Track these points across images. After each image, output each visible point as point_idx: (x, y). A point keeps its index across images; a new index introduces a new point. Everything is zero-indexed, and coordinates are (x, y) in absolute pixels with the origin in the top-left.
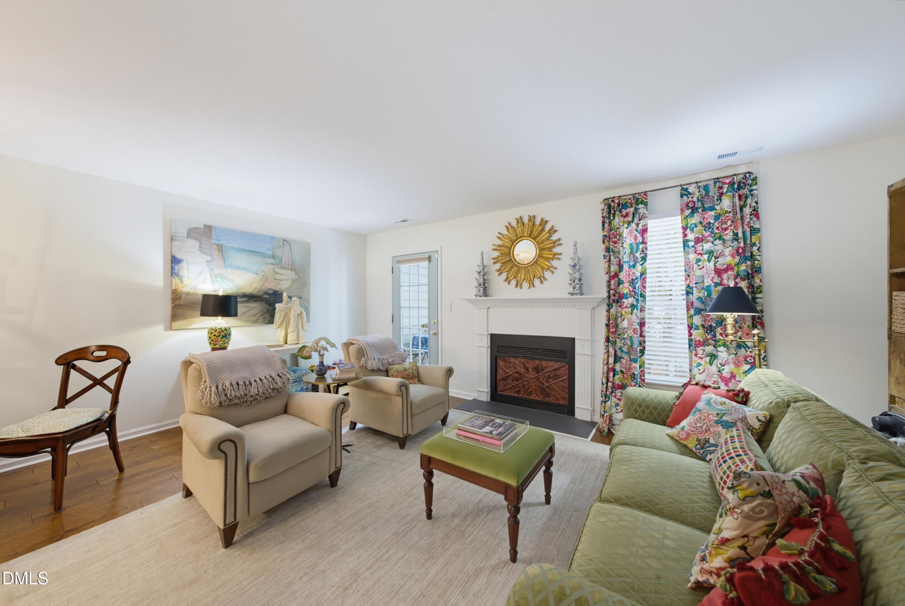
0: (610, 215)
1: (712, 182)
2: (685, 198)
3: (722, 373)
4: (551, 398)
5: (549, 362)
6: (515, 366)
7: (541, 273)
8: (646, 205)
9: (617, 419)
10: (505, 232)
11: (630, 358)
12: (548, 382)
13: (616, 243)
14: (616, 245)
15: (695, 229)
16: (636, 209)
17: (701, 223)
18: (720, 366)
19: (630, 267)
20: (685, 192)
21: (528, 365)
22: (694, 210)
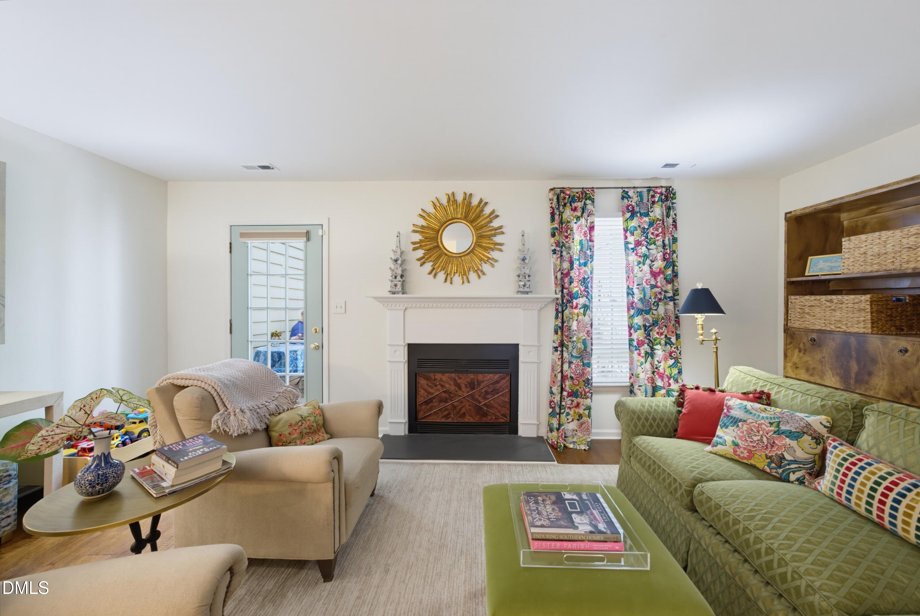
0: (559, 207)
1: (645, 190)
2: (626, 200)
3: (659, 370)
4: (489, 417)
5: (486, 375)
6: (443, 384)
7: (479, 265)
8: (593, 202)
9: (569, 430)
10: (431, 210)
11: (583, 362)
12: (485, 398)
13: (567, 237)
14: (567, 240)
15: (635, 232)
16: (585, 204)
17: (639, 226)
18: (657, 363)
19: (580, 265)
20: (625, 196)
21: (459, 381)
22: (633, 214)
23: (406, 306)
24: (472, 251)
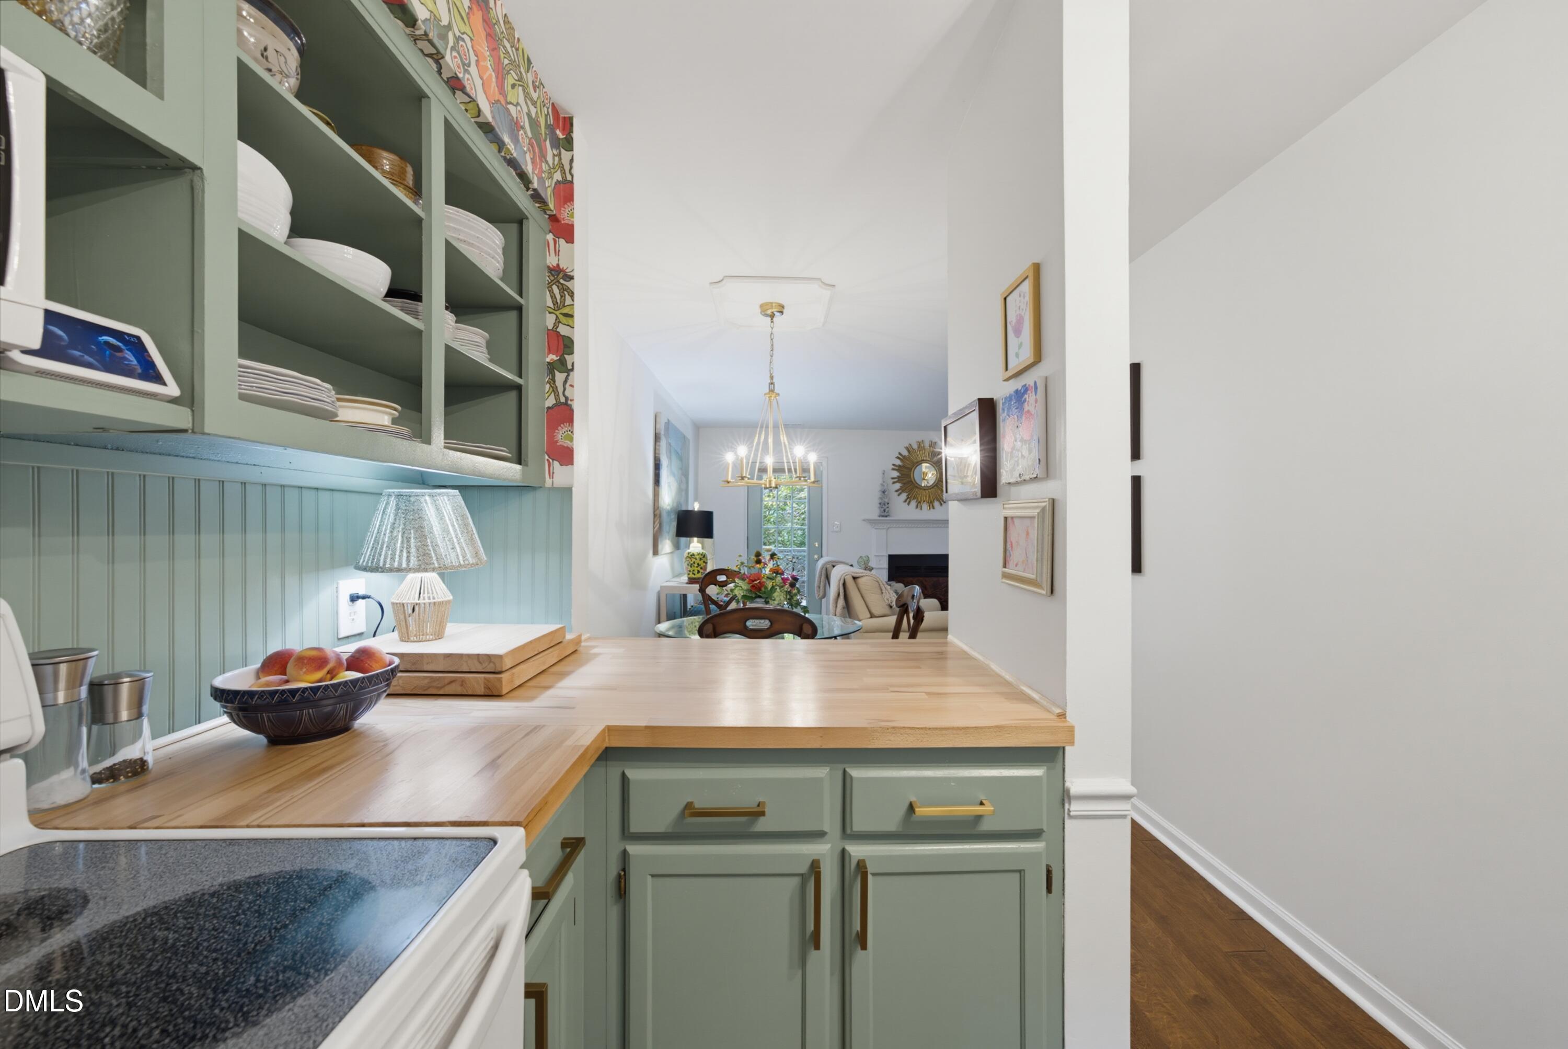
10: (905, 453)
23: (889, 526)
24: (936, 485)
